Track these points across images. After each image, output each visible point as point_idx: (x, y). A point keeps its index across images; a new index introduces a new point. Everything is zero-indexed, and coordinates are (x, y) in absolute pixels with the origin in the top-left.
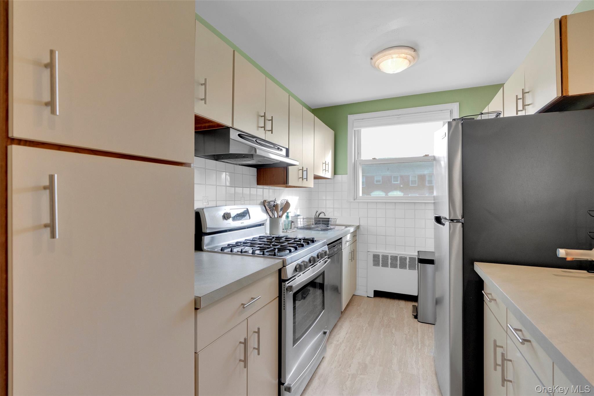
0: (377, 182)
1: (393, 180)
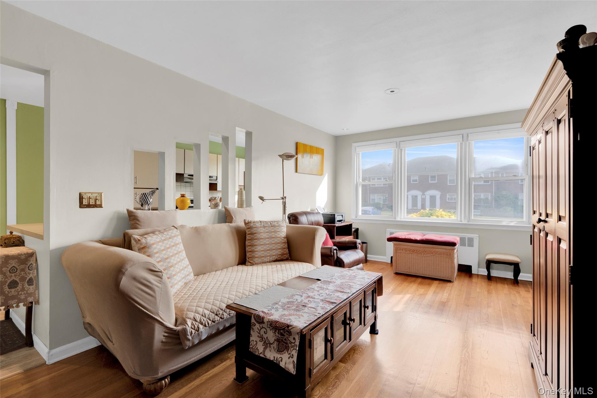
0: (413, 181)
1: (431, 179)
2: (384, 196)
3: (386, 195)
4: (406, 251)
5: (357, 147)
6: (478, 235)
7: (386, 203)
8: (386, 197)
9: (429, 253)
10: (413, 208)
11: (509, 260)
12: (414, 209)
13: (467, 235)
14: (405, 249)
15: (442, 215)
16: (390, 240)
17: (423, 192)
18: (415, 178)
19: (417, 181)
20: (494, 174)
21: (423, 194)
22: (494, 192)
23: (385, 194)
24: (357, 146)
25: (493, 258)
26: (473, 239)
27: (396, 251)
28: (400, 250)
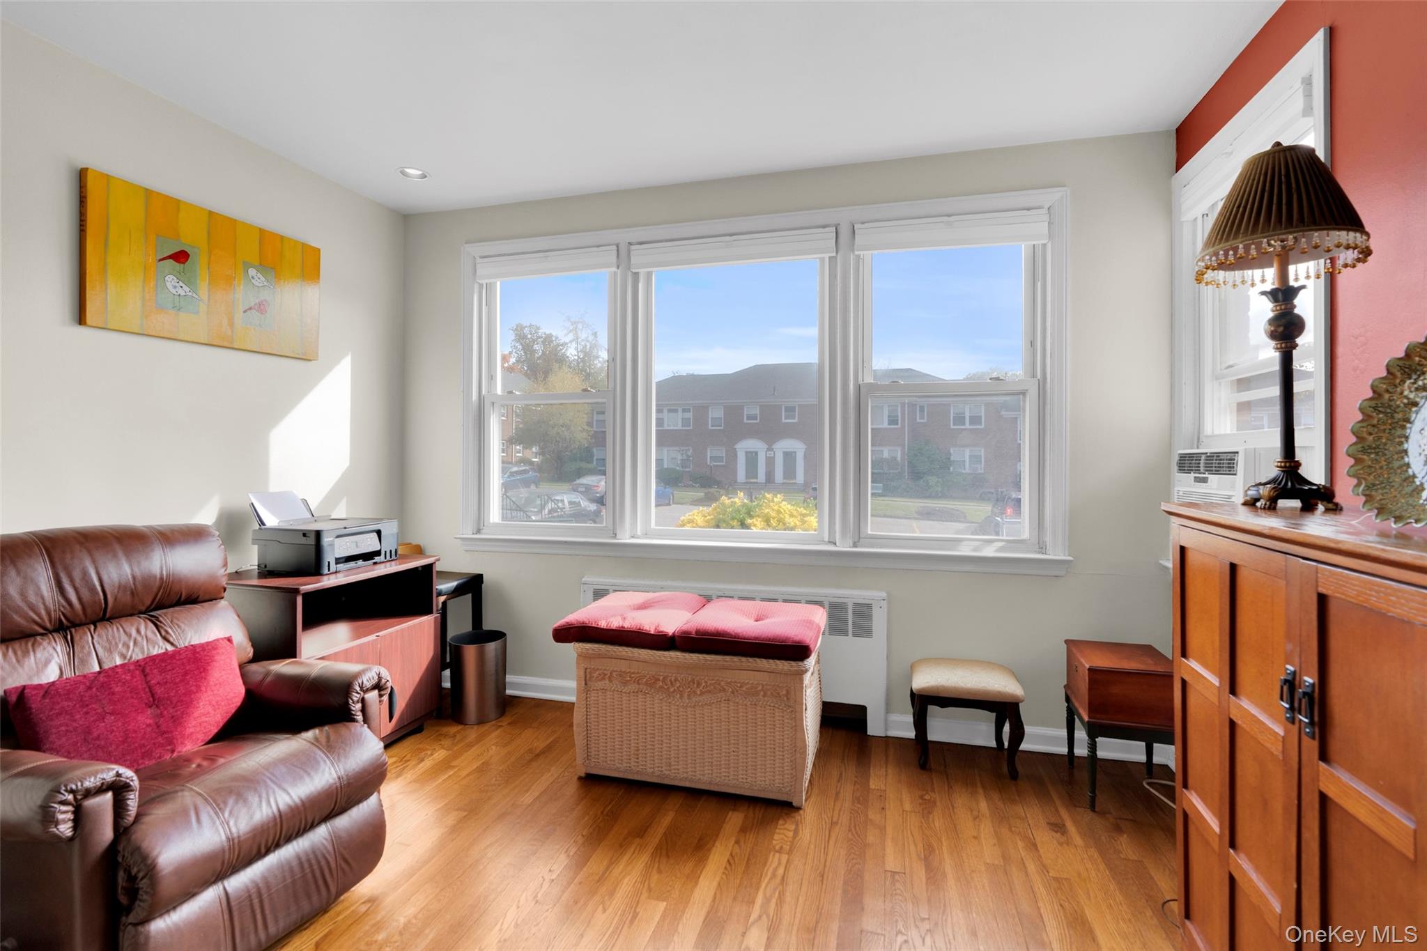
2: (684, 452)
3: (689, 450)
4: (625, 683)
5: (478, 260)
6: (884, 595)
7: (687, 470)
8: (687, 456)
9: (709, 692)
10: (748, 480)
11: (987, 692)
12: (751, 483)
13: (852, 594)
14: (622, 674)
15: (781, 513)
16: (564, 634)
17: (770, 443)
18: (753, 412)
19: (756, 419)
20: (906, 406)
21: (770, 449)
22: (906, 444)
23: (687, 448)
24: (482, 257)
25: (937, 688)
26: (868, 607)
27: (586, 684)
28: (603, 679)
